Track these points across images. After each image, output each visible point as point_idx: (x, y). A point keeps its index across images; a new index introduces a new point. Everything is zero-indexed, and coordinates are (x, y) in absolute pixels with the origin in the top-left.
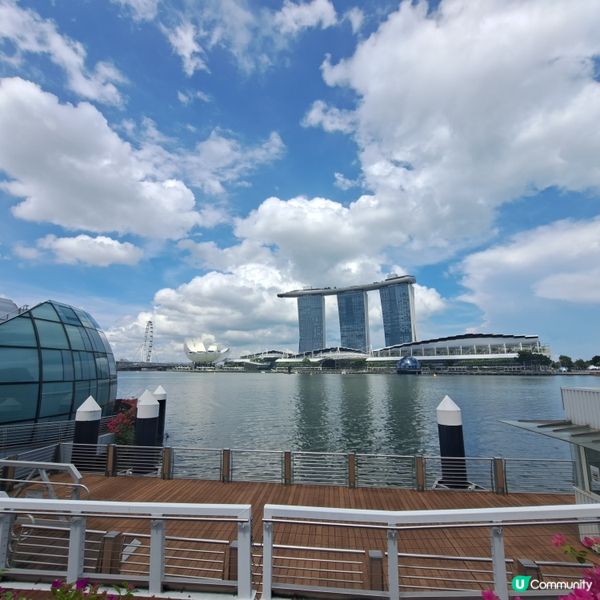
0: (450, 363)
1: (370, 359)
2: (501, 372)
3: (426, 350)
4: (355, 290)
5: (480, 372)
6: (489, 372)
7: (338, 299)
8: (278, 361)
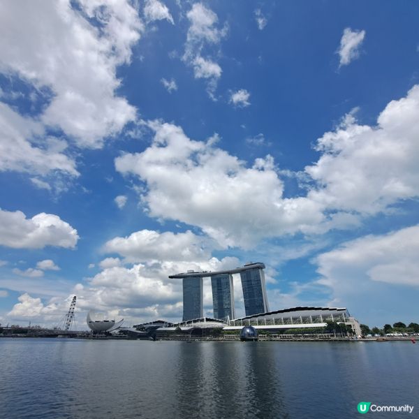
0: (282, 331)
1: (226, 328)
2: (317, 339)
3: (267, 320)
4: (224, 273)
5: (302, 338)
6: (309, 339)
7: (212, 279)
8: (159, 329)
